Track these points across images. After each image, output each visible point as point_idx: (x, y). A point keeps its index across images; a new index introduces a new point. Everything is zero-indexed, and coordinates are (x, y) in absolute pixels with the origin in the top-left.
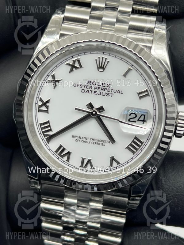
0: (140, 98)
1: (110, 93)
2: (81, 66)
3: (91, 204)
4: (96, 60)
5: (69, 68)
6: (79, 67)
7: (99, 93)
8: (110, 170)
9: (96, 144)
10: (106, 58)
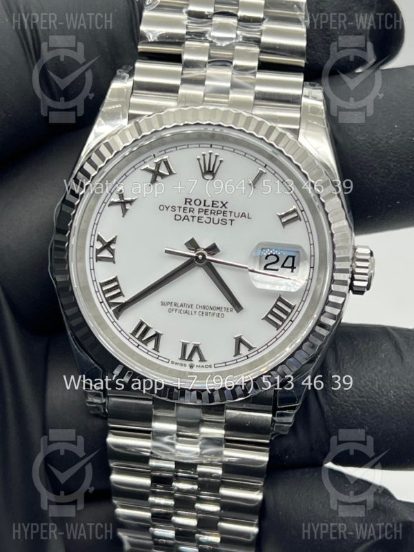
0: (284, 224)
1: (228, 218)
2: (171, 173)
3: (203, 430)
4: (199, 159)
5: (150, 176)
6: (168, 174)
7: (208, 220)
8: (235, 362)
9: (207, 314)
10: (217, 154)
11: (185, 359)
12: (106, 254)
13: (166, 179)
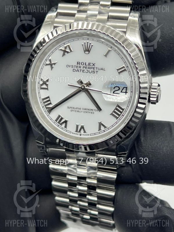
0: (119, 73)
1: (95, 70)
2: (71, 51)
4: (83, 45)
5: (62, 52)
6: (70, 51)
7: (87, 72)
8: (99, 133)
9: (87, 112)
10: (90, 42)
11: (77, 132)
12: (44, 86)
13: (69, 54)
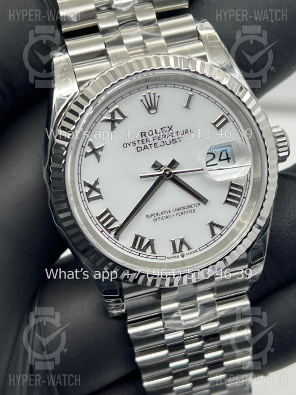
0: (218, 128)
2: (124, 117)
3: (199, 299)
4: (142, 100)
6: (122, 119)
7: (162, 144)
8: (213, 241)
9: (182, 214)
10: (154, 92)
11: (177, 252)
12: (94, 194)
13: (122, 123)
